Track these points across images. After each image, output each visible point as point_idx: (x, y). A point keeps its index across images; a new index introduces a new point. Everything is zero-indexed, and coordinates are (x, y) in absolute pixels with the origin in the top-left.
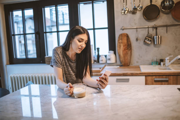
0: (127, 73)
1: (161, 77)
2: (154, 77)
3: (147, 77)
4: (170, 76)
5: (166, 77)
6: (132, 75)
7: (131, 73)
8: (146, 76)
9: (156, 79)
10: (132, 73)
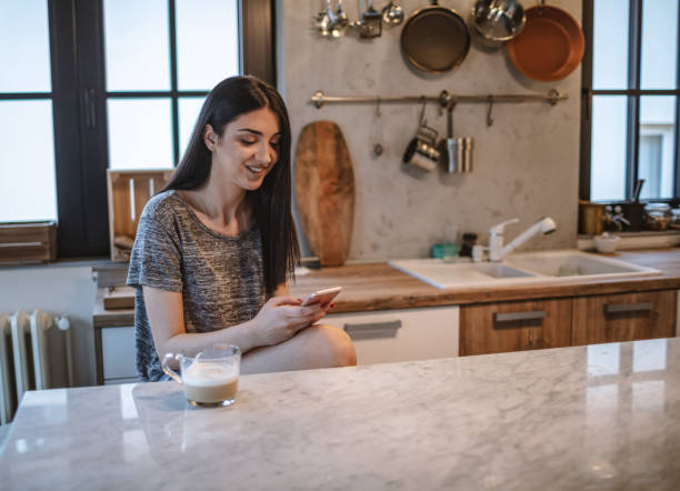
0: (391, 299)
1: (517, 306)
2: (494, 308)
3: (467, 309)
4: (546, 303)
5: (535, 304)
6: (413, 304)
7: (405, 298)
8: (462, 306)
9: (501, 318)
10: (412, 298)
